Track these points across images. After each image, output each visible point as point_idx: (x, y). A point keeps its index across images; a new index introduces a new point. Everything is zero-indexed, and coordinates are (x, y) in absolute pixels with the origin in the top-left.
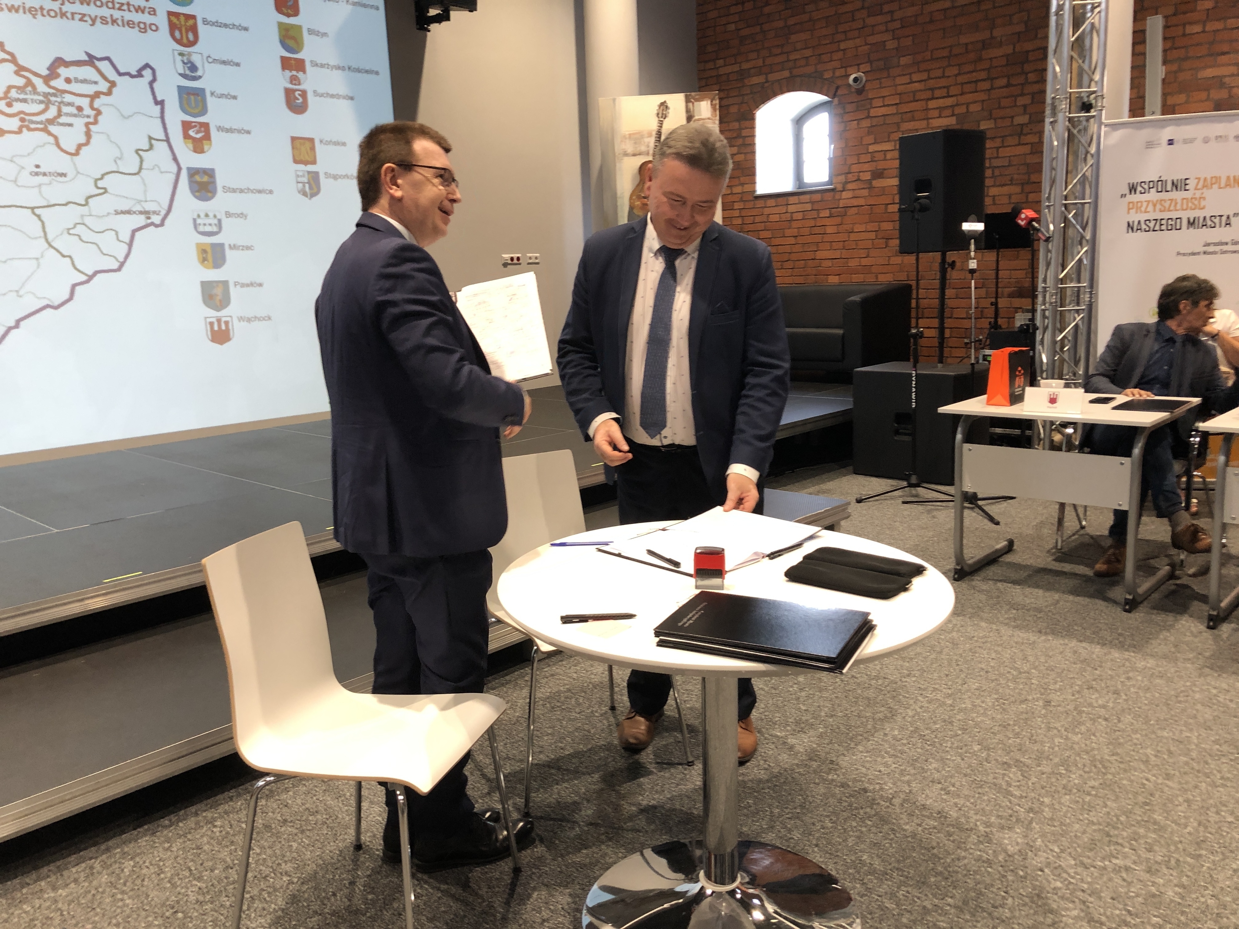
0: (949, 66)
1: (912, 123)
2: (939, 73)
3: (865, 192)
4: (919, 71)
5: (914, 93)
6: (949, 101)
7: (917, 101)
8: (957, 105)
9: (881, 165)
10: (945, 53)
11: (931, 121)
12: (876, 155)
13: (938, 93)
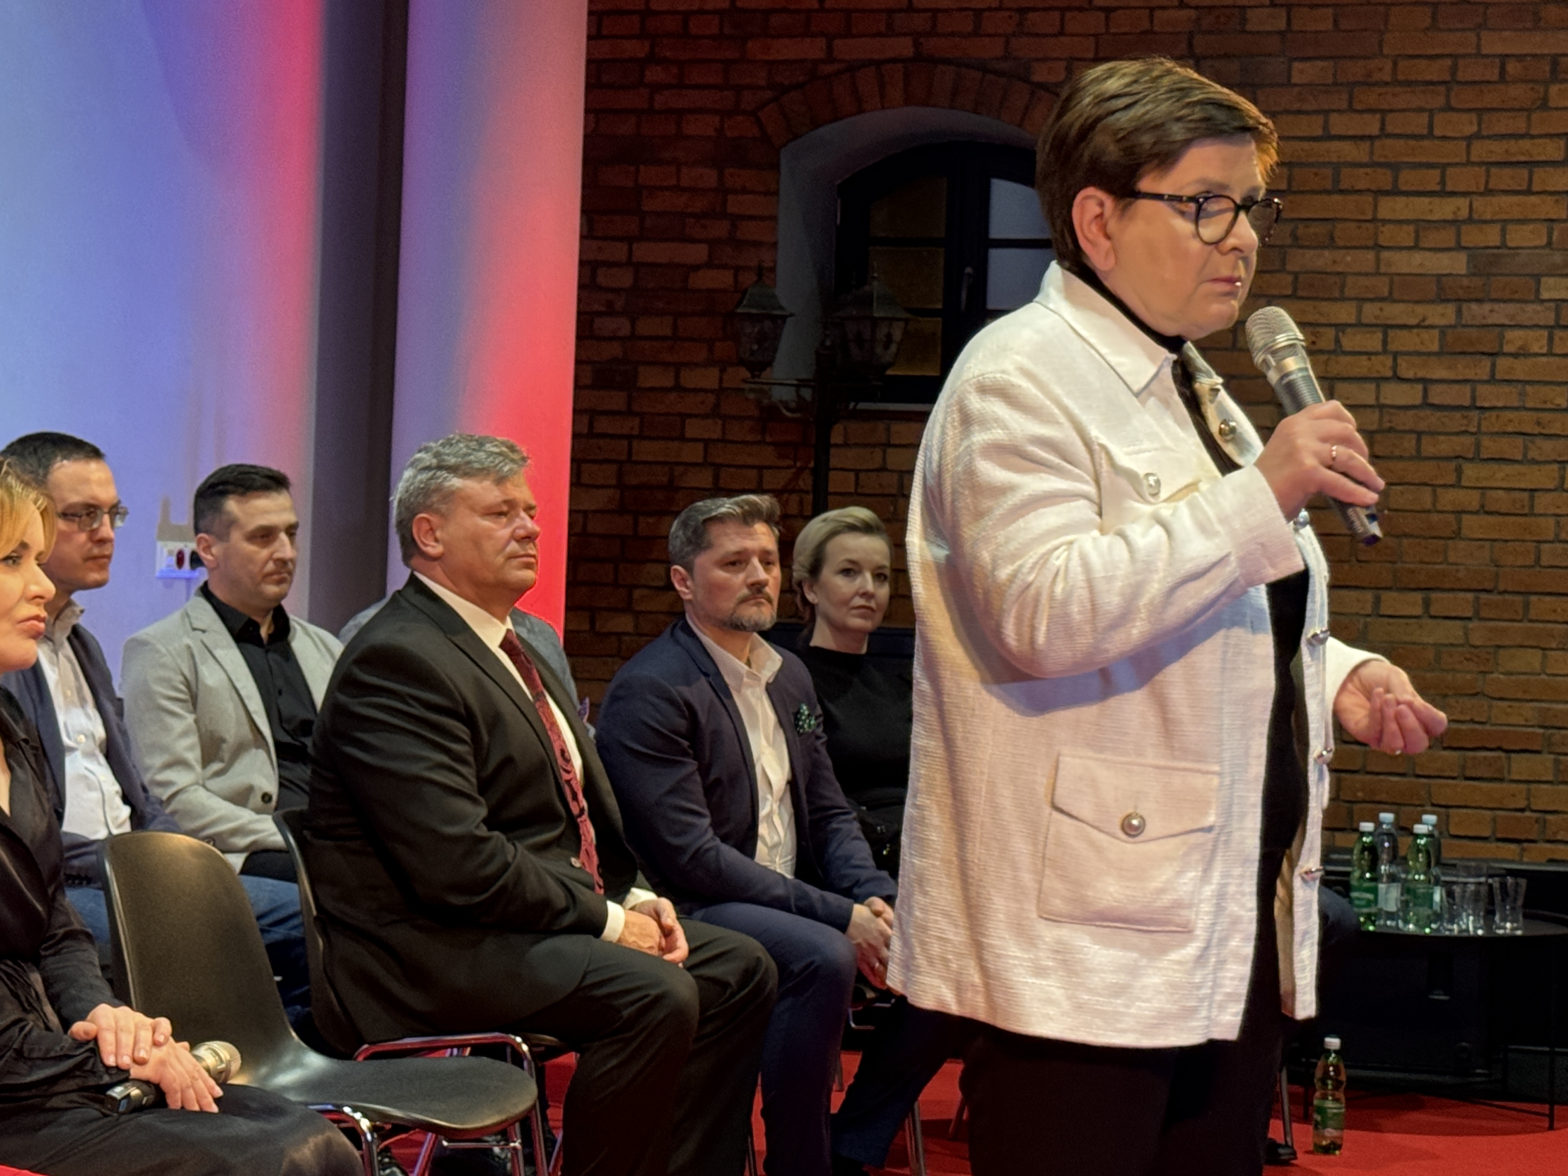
0: (1449, 108)
1: (1326, 253)
2: (1418, 123)
4: (1351, 109)
5: (1337, 167)
6: (1446, 209)
7: (1342, 192)
8: (1470, 220)
10: (1435, 71)
11: (1385, 254)
13: (1408, 179)
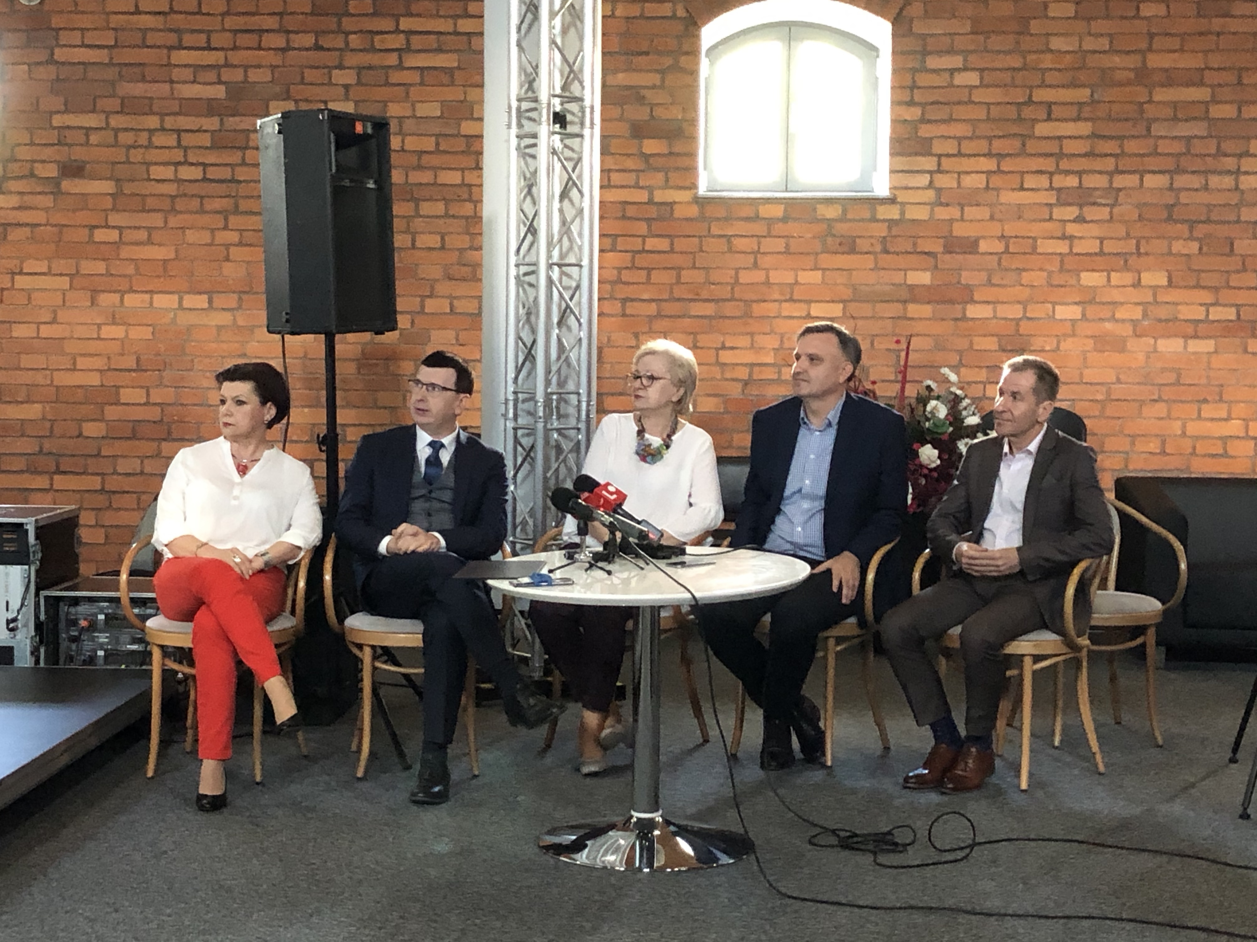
3: (47, 201)
9: (79, 154)
12: (67, 133)
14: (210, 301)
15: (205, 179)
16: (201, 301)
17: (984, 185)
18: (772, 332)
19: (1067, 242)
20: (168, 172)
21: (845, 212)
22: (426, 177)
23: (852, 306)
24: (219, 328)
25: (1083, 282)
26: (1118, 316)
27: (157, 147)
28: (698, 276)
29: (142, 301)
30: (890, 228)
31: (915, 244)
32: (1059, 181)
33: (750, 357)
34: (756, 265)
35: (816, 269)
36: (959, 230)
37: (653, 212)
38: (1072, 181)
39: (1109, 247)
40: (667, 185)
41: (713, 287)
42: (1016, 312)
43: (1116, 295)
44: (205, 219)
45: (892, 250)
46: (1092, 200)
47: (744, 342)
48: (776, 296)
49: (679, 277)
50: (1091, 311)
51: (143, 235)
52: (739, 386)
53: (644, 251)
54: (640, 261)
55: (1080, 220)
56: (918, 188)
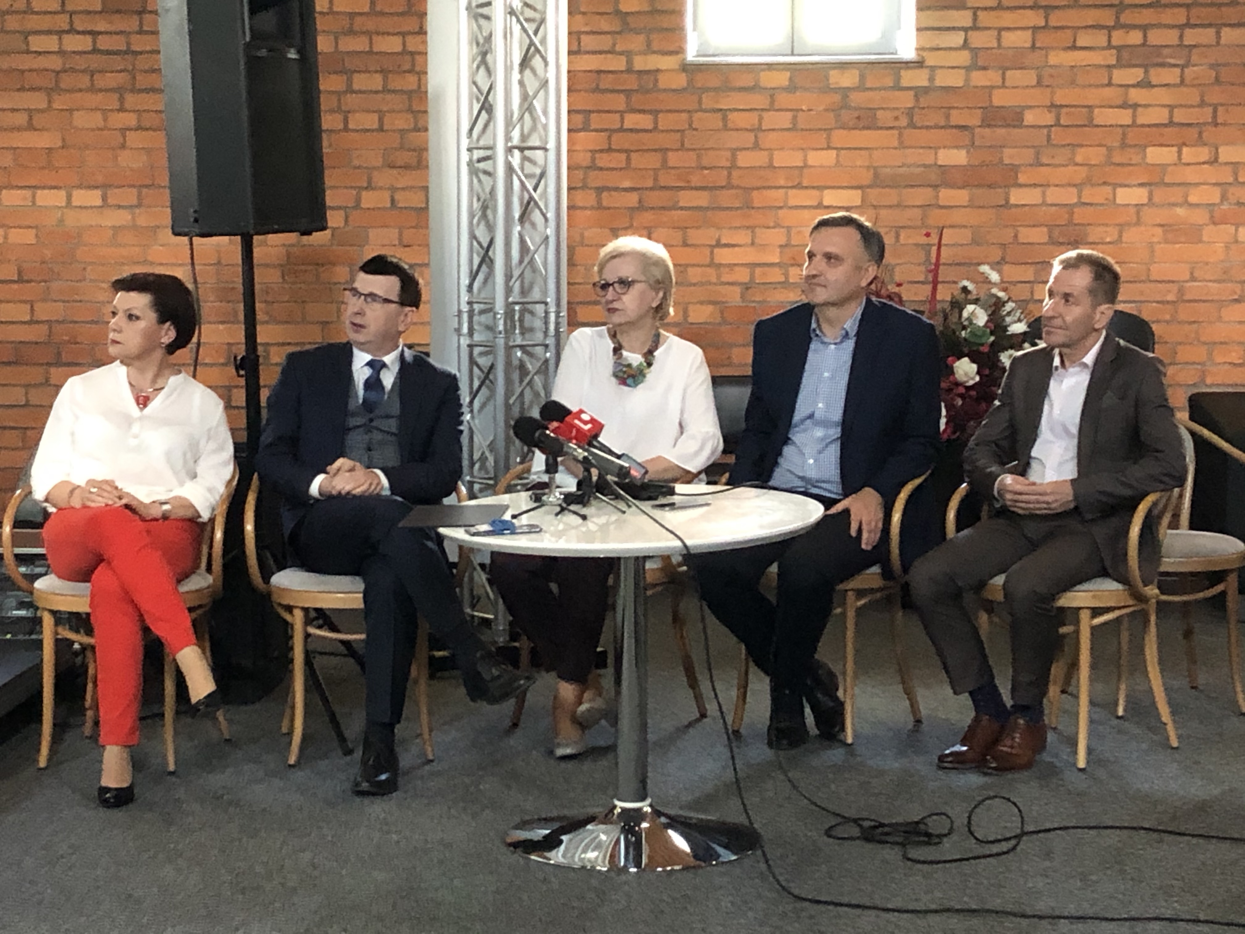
14: (104, 198)
15: (95, 51)
16: (94, 198)
17: (1028, 45)
18: (777, 226)
19: (1130, 111)
20: (51, 43)
21: (862, 77)
22: (359, 44)
23: (873, 193)
24: (116, 229)
25: (1149, 160)
26: (1192, 199)
27: (37, 13)
28: (687, 160)
29: (25, 199)
30: (917, 97)
31: (948, 117)
32: (1118, 38)
33: (750, 256)
34: (756, 146)
35: (829, 148)
36: (1000, 99)
37: (632, 83)
38: (1136, 37)
39: (1180, 116)
40: (649, 50)
41: (706, 172)
42: (1070, 196)
43: (1190, 175)
44: (97, 99)
45: (919, 125)
46: (1160, 60)
47: (743, 237)
48: (782, 182)
49: (665, 161)
50: (1159, 195)
51: (21, 119)
52: (738, 290)
53: (621, 130)
54: (618, 141)
55: (1145, 84)
56: (951, 49)
